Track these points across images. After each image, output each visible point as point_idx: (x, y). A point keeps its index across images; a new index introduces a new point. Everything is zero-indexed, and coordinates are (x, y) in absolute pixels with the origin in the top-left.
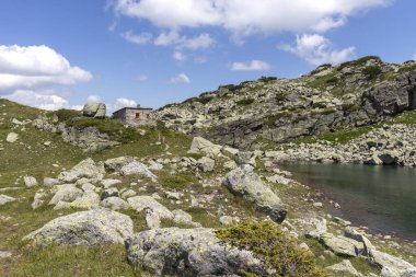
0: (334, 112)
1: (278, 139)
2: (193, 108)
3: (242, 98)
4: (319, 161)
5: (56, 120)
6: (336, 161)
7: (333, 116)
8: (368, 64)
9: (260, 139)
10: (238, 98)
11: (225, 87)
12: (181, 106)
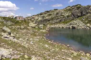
0: (65, 17)
1: (53, 23)
2: (38, 16)
3: (49, 14)
4: (59, 27)
5: (3, 19)
6: (63, 27)
7: (65, 18)
8: (78, 6)
9: (49, 23)
10: (48, 14)
11: (46, 11)
12: (36, 16)
